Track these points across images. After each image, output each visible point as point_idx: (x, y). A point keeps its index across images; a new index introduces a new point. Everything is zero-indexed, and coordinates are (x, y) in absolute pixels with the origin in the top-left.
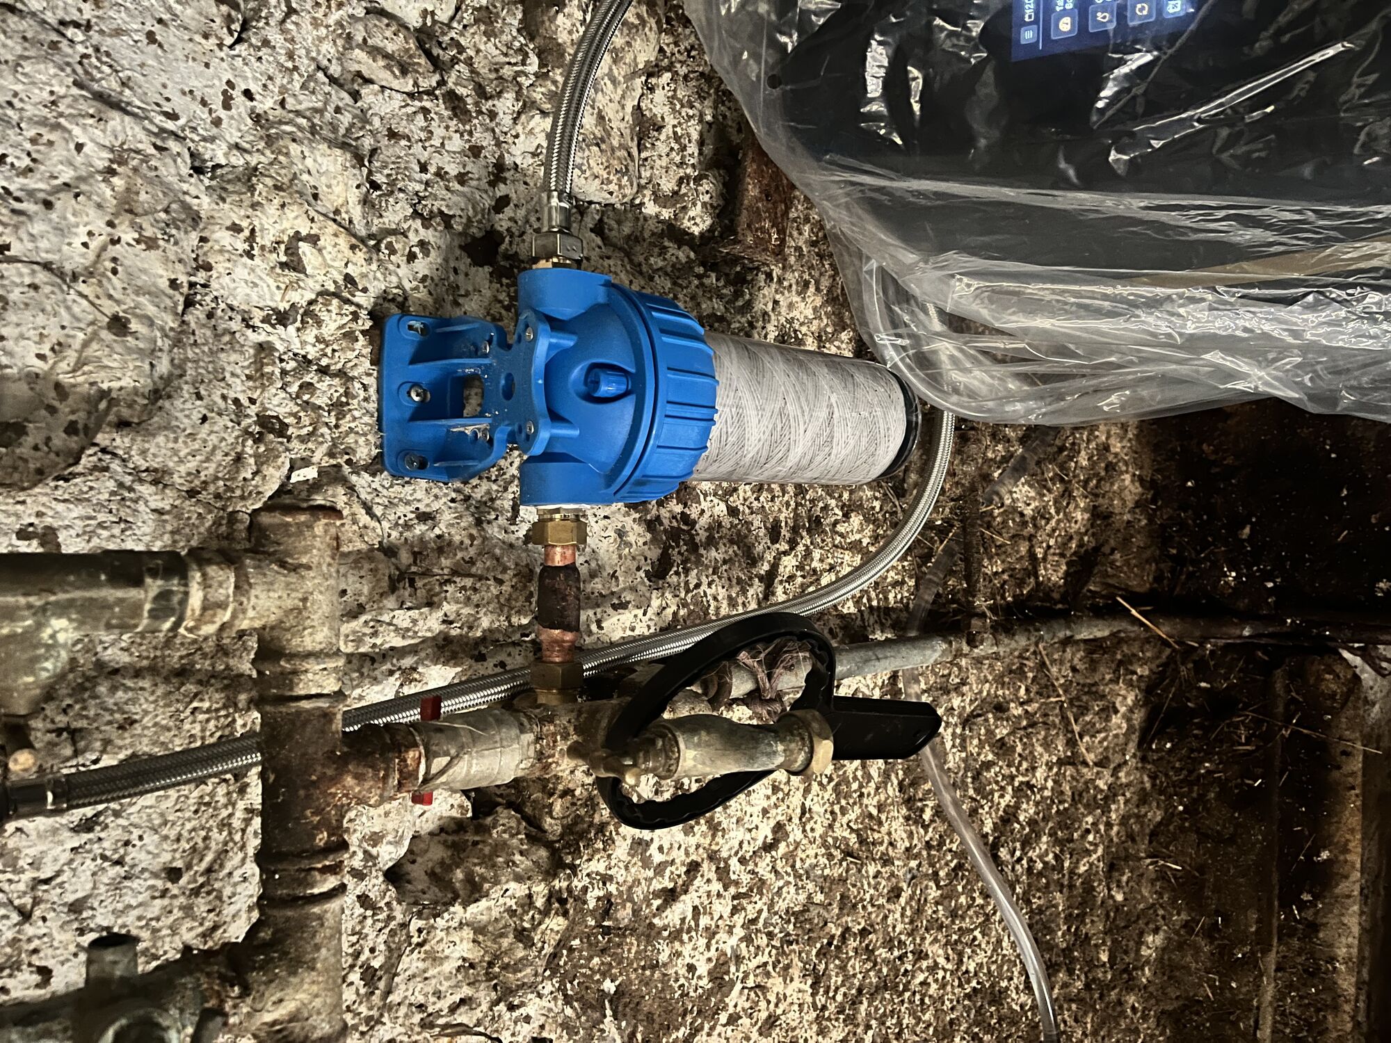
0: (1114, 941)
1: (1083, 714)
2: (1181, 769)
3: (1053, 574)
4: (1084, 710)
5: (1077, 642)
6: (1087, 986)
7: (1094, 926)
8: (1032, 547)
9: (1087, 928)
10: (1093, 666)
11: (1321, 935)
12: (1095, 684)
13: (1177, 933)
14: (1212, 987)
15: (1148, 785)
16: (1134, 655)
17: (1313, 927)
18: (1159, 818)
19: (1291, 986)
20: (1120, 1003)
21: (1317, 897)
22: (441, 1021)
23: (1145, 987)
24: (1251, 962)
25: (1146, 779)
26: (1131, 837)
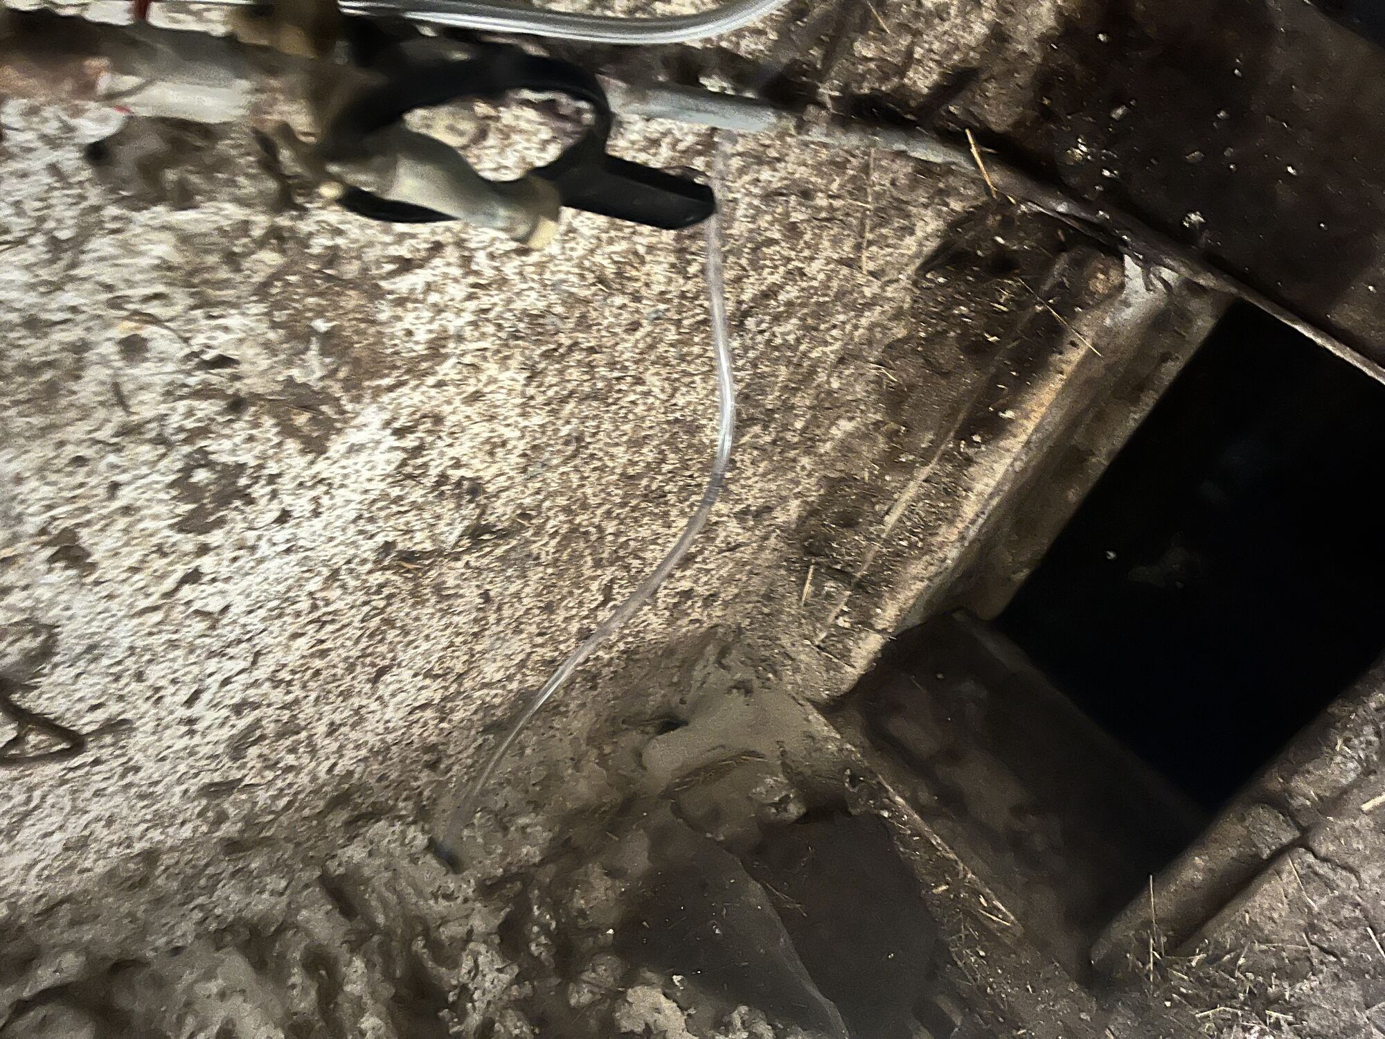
0: (815, 417)
1: (881, 226)
2: (941, 303)
3: (922, 80)
4: (884, 222)
5: (910, 157)
6: (774, 442)
7: (802, 401)
8: (913, 44)
9: (796, 400)
10: (914, 184)
11: (971, 469)
12: (907, 203)
13: (866, 425)
14: (871, 473)
15: (906, 306)
16: (956, 189)
17: (969, 461)
18: (900, 336)
19: (928, 496)
20: (794, 460)
21: (984, 442)
22: (131, 306)
23: (821, 455)
24: (909, 468)
25: (908, 299)
26: (870, 342)
